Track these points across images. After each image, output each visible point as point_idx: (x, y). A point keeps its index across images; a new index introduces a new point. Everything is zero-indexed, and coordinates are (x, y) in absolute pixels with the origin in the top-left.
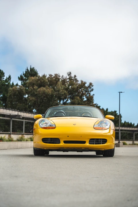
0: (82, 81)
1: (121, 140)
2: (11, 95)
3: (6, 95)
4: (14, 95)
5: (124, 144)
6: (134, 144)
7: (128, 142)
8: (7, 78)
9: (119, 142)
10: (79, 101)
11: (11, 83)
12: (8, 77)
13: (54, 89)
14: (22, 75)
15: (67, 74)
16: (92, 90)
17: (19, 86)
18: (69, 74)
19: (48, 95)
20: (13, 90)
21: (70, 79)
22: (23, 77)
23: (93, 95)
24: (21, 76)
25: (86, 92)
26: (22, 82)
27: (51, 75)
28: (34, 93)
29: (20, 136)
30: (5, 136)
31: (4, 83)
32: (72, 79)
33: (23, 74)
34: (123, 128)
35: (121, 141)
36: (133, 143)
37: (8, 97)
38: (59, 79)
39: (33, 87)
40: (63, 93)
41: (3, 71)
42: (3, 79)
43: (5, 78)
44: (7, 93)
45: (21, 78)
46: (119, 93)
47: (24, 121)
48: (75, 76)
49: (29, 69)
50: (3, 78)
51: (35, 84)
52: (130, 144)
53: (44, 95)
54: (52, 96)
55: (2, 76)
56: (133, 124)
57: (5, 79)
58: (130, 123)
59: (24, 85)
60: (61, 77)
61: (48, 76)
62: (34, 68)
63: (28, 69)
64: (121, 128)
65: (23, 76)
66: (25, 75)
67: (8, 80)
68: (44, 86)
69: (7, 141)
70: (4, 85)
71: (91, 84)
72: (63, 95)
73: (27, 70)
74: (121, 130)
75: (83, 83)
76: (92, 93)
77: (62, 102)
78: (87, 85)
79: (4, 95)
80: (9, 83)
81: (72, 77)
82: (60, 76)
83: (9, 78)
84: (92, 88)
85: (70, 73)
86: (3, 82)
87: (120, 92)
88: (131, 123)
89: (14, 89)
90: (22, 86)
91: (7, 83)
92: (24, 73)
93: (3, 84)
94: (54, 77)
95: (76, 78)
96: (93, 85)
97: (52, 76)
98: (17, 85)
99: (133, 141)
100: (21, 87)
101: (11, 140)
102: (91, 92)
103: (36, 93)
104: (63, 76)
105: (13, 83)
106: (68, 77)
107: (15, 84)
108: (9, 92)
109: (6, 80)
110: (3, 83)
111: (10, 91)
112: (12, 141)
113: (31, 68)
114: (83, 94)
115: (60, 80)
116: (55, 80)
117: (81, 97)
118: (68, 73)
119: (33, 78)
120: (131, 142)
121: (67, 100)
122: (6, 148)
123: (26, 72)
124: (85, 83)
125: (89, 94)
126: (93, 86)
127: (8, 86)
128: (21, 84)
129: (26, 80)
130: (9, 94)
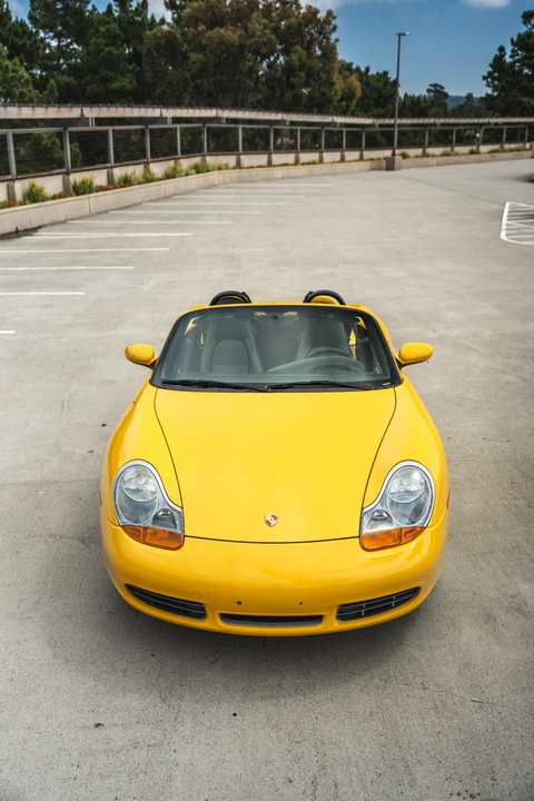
0: (309, 8)
1: (397, 148)
2: (149, 50)
3: (139, 49)
4: (158, 47)
5: (404, 156)
6: (425, 155)
7: (412, 152)
9: (394, 154)
10: (304, 58)
11: (149, 17)
13: (246, 29)
16: (334, 29)
17: (168, 24)
19: (233, 45)
20: (155, 37)
23: (337, 40)
25: (320, 33)
26: (173, 14)
28: (200, 42)
29: (172, 163)
30: (134, 172)
31: (132, 17)
34: (404, 121)
35: (397, 152)
36: (424, 152)
37: (144, 53)
39: (196, 27)
40: (265, 40)
42: (130, 8)
44: (142, 43)
45: (170, 5)
46: (398, 36)
47: (178, 126)
51: (202, 20)
52: (416, 157)
53: (223, 48)
54: (242, 47)
59: (177, 21)
64: (398, 121)
67: (141, 9)
68: (222, 25)
69: (140, 183)
70: (134, 22)
71: (330, 13)
72: (264, 44)
74: (399, 125)
75: (312, 10)
76: (333, 37)
77: (265, 64)
78: (322, 15)
79: (135, 49)
80: (143, 18)
83: (144, 4)
84: (333, 22)
86: (130, 15)
87: (400, 35)
89: (155, 35)
90: (175, 25)
91: (140, 19)
93: (131, 20)
96: (335, 14)
98: (163, 21)
99: (424, 148)
100: (173, 26)
101: (148, 179)
102: (330, 33)
103: (204, 42)
105: (153, 17)
107: (158, 20)
108: (145, 41)
109: (136, 9)
110: (129, 18)
111: (148, 40)
112: (152, 180)
114: (312, 41)
117: (309, 48)
120: (419, 151)
121: (277, 59)
122: (140, 200)
124: (317, 11)
125: (328, 39)
126: (334, 18)
127: (142, 24)
128: (173, 19)
129: (182, 8)
130: (145, 47)
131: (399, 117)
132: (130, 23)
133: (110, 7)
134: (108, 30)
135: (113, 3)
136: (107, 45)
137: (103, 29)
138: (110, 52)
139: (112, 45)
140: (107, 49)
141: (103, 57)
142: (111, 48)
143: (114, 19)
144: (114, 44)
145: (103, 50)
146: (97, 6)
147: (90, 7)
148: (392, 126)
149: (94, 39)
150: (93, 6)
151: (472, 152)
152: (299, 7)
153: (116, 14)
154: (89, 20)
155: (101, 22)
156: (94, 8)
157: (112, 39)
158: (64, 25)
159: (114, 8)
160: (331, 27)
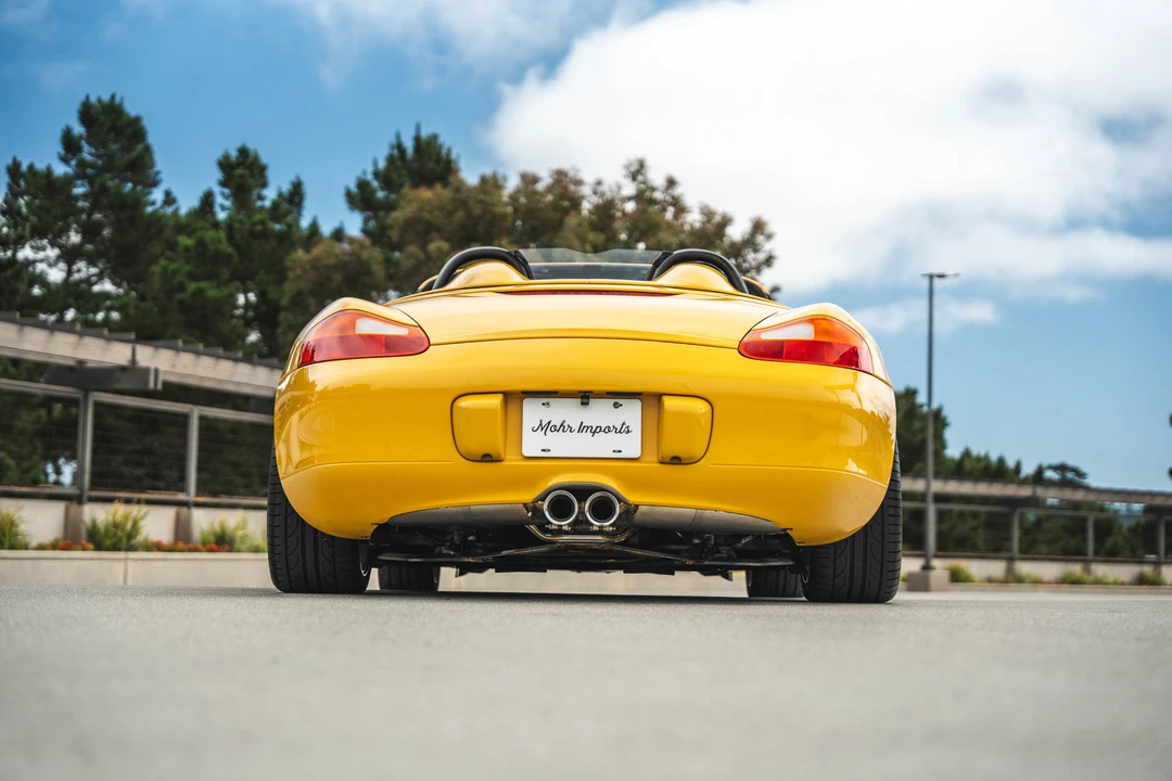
0: (708, 214)
1: (936, 556)
2: (299, 293)
3: (273, 294)
5: (956, 577)
6: (1012, 579)
7: (976, 568)
8: (280, 195)
9: (927, 568)
11: (305, 223)
12: (286, 188)
14: (370, 177)
15: (624, 172)
16: (769, 261)
17: (352, 241)
18: (633, 169)
20: (315, 264)
21: (643, 197)
22: (373, 192)
24: (363, 185)
26: (366, 221)
27: (529, 180)
31: (262, 222)
32: (652, 202)
33: (376, 174)
35: (936, 563)
36: (1010, 570)
37: (285, 302)
38: (576, 203)
39: (423, 246)
41: (256, 158)
42: (259, 203)
43: (270, 194)
44: (281, 280)
45: (361, 198)
46: (926, 282)
48: (671, 183)
49: (409, 145)
50: (261, 198)
51: (439, 230)
52: (990, 580)
55: (251, 181)
56: (1011, 463)
57: (267, 203)
58: (994, 457)
59: (376, 235)
60: (586, 190)
61: (512, 184)
62: (434, 137)
63: (400, 147)
64: (937, 486)
65: (375, 184)
66: (387, 178)
67: (285, 206)
70: (265, 234)
71: (758, 227)
73: (396, 152)
74: (940, 498)
75: (717, 219)
78: (736, 232)
79: (262, 295)
80: (289, 226)
81: (653, 189)
82: (579, 183)
83: (295, 196)
84: (767, 248)
85: (642, 165)
86: (257, 217)
87: (931, 277)
88: (1001, 461)
89: (317, 260)
90: (368, 242)
91: (280, 227)
92: (382, 164)
93: (259, 228)
94: (549, 189)
95: (677, 191)
96: (771, 228)
97: (535, 180)
98: (338, 235)
99: (1011, 560)
100: (362, 245)
102: (758, 269)
104: (599, 183)
105: (314, 227)
106: (629, 189)
107: (326, 229)
108: (291, 275)
109: (275, 205)
110: (254, 224)
111: (298, 272)
113: (417, 139)
115: (586, 206)
116: (555, 206)
118: (627, 167)
119: (426, 194)
120: (996, 568)
123: (391, 160)
124: (726, 221)
126: (769, 237)
127: (287, 239)
128: (364, 231)
129: (390, 207)
130: (289, 288)
131: (937, 475)
132: (253, 235)
133: (207, 200)
134: (201, 244)
135: (217, 190)
136: (193, 277)
137: (185, 241)
138: (199, 293)
139: (210, 277)
140: (192, 286)
141: (181, 303)
142: (203, 285)
143: (216, 225)
144: (211, 277)
145: (182, 288)
146: (176, 193)
147: (157, 195)
148: (922, 497)
149: (163, 262)
150: (168, 194)
151: (1142, 581)
152: (681, 210)
153: (222, 216)
154: (156, 221)
155: (182, 227)
156: (169, 199)
157: (207, 262)
158: (89, 232)
159: (219, 200)
160: (761, 256)
